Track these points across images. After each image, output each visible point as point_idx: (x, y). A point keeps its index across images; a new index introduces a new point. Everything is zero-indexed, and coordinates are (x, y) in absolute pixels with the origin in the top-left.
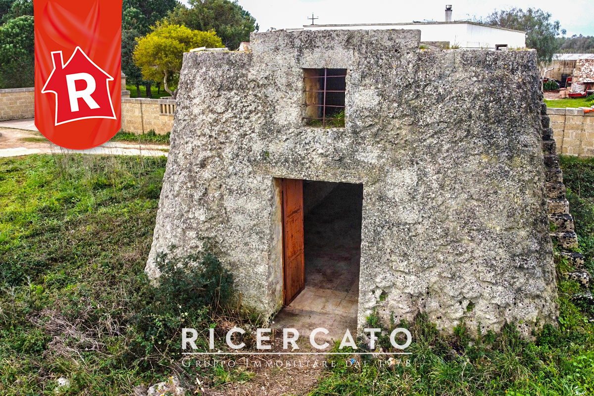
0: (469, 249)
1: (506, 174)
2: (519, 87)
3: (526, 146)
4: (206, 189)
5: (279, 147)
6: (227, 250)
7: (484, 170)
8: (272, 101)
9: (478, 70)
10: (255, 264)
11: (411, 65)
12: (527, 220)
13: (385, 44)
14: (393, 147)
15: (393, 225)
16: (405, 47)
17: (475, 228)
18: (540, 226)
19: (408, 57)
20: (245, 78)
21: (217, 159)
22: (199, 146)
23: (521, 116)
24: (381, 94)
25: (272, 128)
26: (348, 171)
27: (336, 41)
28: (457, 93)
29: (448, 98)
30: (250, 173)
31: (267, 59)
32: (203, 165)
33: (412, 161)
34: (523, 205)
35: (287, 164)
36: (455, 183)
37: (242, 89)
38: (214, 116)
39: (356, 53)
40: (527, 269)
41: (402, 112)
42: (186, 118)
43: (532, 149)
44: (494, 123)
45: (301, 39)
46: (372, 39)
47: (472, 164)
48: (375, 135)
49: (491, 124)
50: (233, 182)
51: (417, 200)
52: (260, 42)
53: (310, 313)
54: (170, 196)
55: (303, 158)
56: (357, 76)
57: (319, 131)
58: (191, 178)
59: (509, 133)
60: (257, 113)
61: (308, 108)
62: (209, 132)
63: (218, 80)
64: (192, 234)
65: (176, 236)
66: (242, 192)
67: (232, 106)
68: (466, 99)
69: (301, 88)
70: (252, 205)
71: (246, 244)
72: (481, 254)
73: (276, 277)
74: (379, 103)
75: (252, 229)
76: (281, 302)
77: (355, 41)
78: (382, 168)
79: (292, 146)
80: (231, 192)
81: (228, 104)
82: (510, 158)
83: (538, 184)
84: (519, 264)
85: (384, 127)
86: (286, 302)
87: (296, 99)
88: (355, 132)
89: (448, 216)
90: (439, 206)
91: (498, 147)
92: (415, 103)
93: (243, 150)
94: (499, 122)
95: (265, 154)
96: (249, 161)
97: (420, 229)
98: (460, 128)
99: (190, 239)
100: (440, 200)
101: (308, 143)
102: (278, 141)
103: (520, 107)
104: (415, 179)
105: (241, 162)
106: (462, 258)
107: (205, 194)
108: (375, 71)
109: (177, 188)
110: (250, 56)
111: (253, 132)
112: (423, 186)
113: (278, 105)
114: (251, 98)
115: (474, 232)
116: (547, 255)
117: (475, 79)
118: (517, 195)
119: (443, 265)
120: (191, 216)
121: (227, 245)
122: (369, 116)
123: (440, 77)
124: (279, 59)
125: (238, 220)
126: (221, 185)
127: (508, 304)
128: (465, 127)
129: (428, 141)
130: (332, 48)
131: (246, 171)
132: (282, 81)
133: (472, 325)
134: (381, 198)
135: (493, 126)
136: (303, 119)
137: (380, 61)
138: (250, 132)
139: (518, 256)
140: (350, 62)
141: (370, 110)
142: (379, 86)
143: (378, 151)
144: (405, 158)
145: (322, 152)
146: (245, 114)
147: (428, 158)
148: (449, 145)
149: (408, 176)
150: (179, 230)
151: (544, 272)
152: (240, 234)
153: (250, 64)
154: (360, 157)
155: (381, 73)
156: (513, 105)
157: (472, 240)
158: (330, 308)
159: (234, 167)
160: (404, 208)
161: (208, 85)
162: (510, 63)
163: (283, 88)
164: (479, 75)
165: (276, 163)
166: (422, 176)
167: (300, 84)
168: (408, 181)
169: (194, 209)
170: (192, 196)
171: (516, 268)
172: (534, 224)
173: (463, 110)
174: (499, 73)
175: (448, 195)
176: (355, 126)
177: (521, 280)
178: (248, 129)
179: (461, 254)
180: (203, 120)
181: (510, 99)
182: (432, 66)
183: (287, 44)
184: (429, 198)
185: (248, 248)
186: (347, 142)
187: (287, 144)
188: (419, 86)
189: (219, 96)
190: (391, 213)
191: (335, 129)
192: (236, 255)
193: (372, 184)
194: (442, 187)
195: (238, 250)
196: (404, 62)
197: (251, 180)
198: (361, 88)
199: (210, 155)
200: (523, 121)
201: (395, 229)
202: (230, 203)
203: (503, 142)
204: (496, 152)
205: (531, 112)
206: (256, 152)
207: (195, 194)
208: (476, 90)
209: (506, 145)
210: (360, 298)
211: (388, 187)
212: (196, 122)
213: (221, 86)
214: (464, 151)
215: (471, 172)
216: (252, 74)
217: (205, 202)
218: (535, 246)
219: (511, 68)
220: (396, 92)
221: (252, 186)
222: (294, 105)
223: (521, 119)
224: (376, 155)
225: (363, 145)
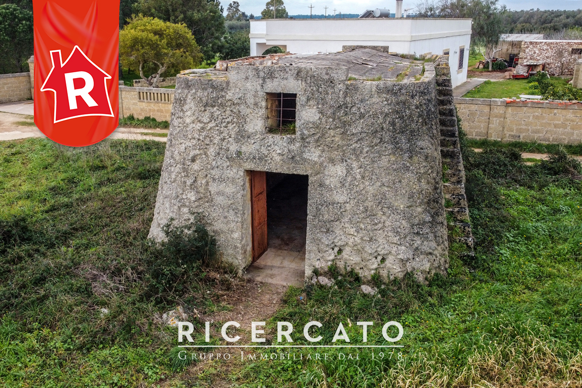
0: (382, 221)
1: (407, 169)
2: (417, 108)
3: (422, 149)
4: (195, 177)
5: (248, 148)
6: (212, 221)
7: (392, 166)
8: (244, 115)
9: (388, 97)
10: (232, 232)
11: (341, 92)
12: (422, 200)
13: (324, 77)
14: (329, 150)
15: (329, 204)
16: (337, 80)
17: (386, 206)
18: (432, 204)
19: (339, 87)
20: (224, 98)
21: (204, 156)
22: (190, 147)
23: (418, 128)
24: (321, 112)
25: (244, 134)
26: (298, 166)
27: (289, 74)
28: (373, 112)
29: (367, 116)
30: (228, 167)
31: (239, 85)
32: (193, 160)
33: (343, 159)
34: (420, 190)
35: (255, 161)
36: (372, 175)
37: (222, 106)
38: (202, 125)
39: (303, 83)
40: (422, 234)
41: (336, 125)
42: (180, 125)
43: (426, 151)
44: (399, 133)
45: (264, 72)
46: (315, 73)
47: (384, 161)
48: (317, 141)
49: (397, 134)
50: (216, 173)
51: (346, 187)
52: (234, 73)
53: (272, 267)
54: (168, 182)
55: (267, 156)
56: (304, 99)
57: (277, 137)
58: (185, 170)
59: (409, 140)
60: (233, 124)
61: (269, 120)
62: (198, 137)
63: (204, 99)
64: (186, 210)
65: (173, 212)
66: (221, 180)
67: (215, 118)
68: (380, 116)
69: (264, 107)
70: (230, 189)
71: (225, 217)
72: (390, 224)
73: (246, 241)
74: (320, 119)
75: (229, 207)
76: (250, 259)
77: (302, 74)
78: (321, 164)
79: (258, 147)
80: (214, 179)
81: (212, 117)
82: (411, 157)
83: (431, 175)
84: (416, 231)
85: (323, 135)
86: (255, 259)
87: (261, 114)
88: (303, 139)
89: (367, 198)
90: (361, 191)
91: (402, 150)
92: (345, 119)
93: (223, 150)
94: (403, 132)
95: (239, 153)
96: (227, 158)
97: (348, 207)
98: (375, 137)
99: (184, 214)
100: (362, 186)
101: (270, 146)
102: (248, 144)
103: (417, 122)
104: (345, 172)
105: (221, 159)
106: (376, 227)
107: (195, 181)
108: (317, 96)
109: (173, 177)
110: (228, 83)
111: (230, 137)
112: (350, 177)
113: (248, 118)
114: (228, 112)
115: (385, 209)
116: (438, 225)
117: (386, 103)
118: (415, 183)
119: (364, 232)
120: (184, 197)
121: (212, 218)
122: (312, 127)
123: (362, 102)
124: (249, 85)
125: (219, 200)
126: (207, 175)
127: (408, 259)
128: (379, 136)
129: (353, 146)
130: (286, 79)
131: (225, 165)
132: (251, 101)
133: (384, 273)
134: (321, 185)
135: (398, 135)
136: (266, 128)
137: (320, 89)
138: (228, 137)
139: (416, 225)
140: (299, 89)
141: (313, 123)
142: (320, 106)
143: (319, 152)
144: (338, 157)
145: (280, 152)
146: (224, 124)
147: (353, 157)
148: (368, 149)
149: (339, 170)
150: (176, 207)
151: (435, 237)
152: (221, 210)
153: (227, 89)
154: (306, 156)
155: (321, 97)
156: (412, 121)
157: (384, 214)
158: (286, 263)
159: (216, 162)
160: (337, 192)
161: (197, 102)
162: (411, 91)
163: (252, 106)
164: (389, 100)
165: (247, 159)
166: (349, 170)
167: (264, 104)
168: (340, 173)
169: (187, 192)
170: (185, 182)
171: (414, 233)
172: (428, 203)
173: (378, 124)
174: (402, 98)
175: (367, 183)
176: (302, 134)
177: (418, 242)
178: (226, 135)
179: (376, 224)
180: (193, 127)
181: (410, 116)
182: (356, 93)
183: (254, 75)
184: (354, 185)
185: (226, 220)
186: (297, 146)
187: (254, 146)
188: (347, 107)
189: (205, 110)
190: (328, 196)
191: (289, 136)
192: (218, 226)
193: (315, 175)
194: (363, 178)
195: (219, 221)
196: (336, 90)
197: (229, 171)
198: (307, 107)
199: (199, 153)
200: (419, 131)
201: (331, 206)
202: (213, 188)
203: (405, 146)
204: (400, 153)
205: (426, 125)
206: (232, 151)
207: (188, 181)
208: (386, 110)
209: (407, 149)
210: (307, 256)
211: (326, 177)
212: (188, 129)
213: (207, 104)
214: (378, 152)
215: (383, 167)
216: (229, 95)
217: (196, 187)
218: (428, 218)
219: (411, 94)
220: (331, 111)
221: (229, 176)
222: (260, 118)
223: (418, 130)
224: (318, 155)
225: (308, 148)
